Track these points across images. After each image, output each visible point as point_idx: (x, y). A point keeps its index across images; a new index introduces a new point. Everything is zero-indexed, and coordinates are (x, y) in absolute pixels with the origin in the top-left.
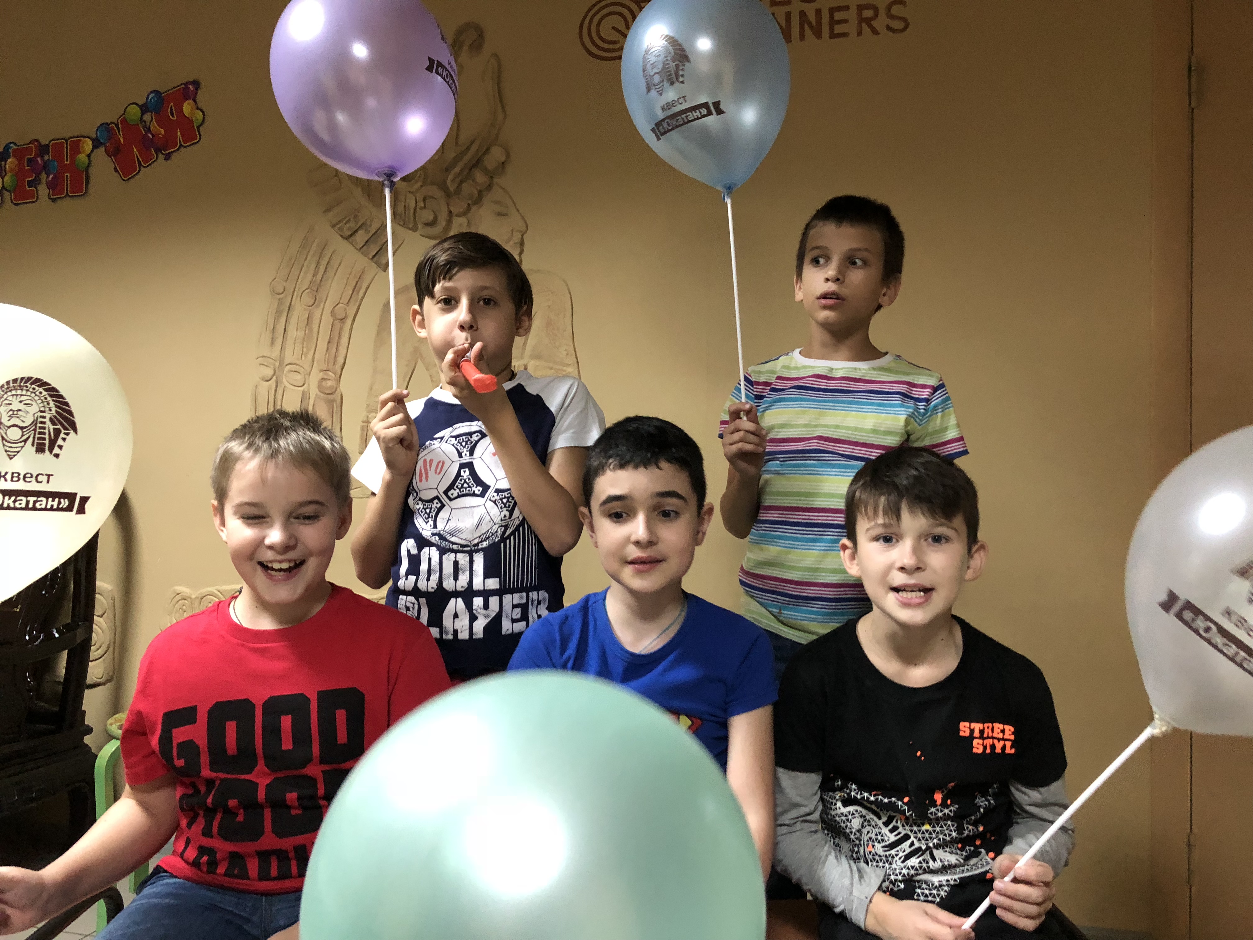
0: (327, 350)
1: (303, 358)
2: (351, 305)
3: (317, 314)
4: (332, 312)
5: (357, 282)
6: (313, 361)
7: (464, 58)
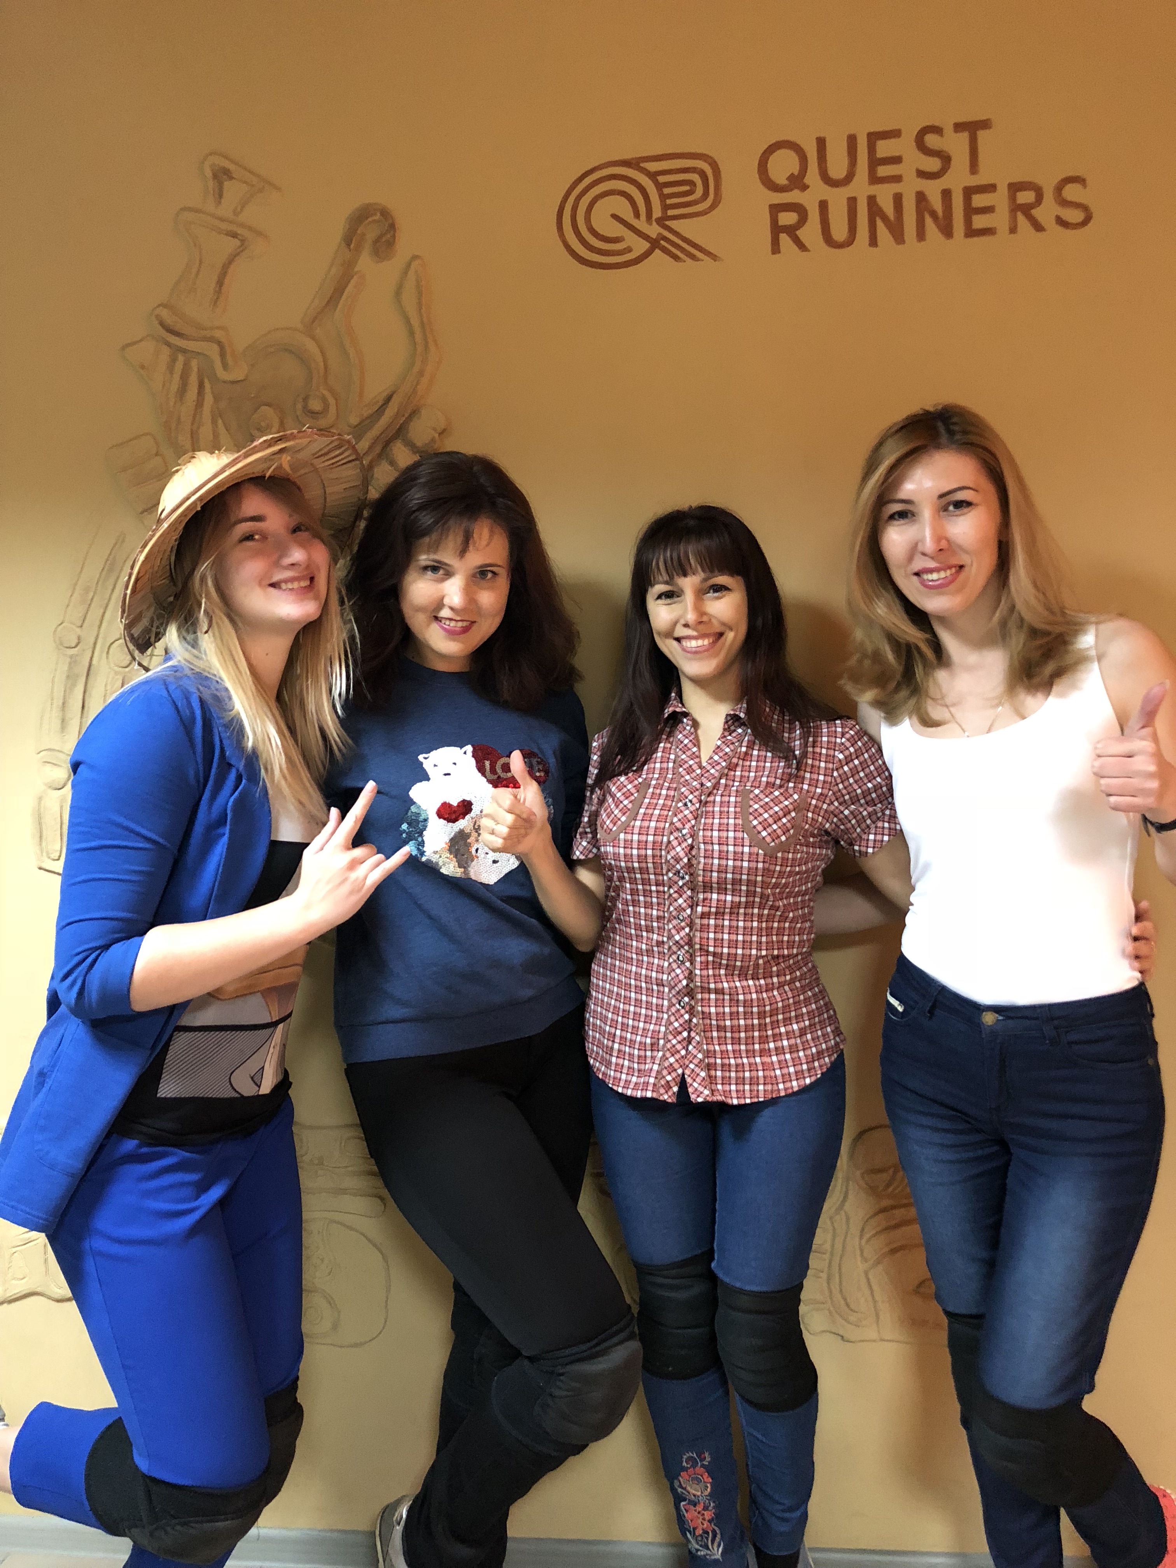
7: (365, 262)
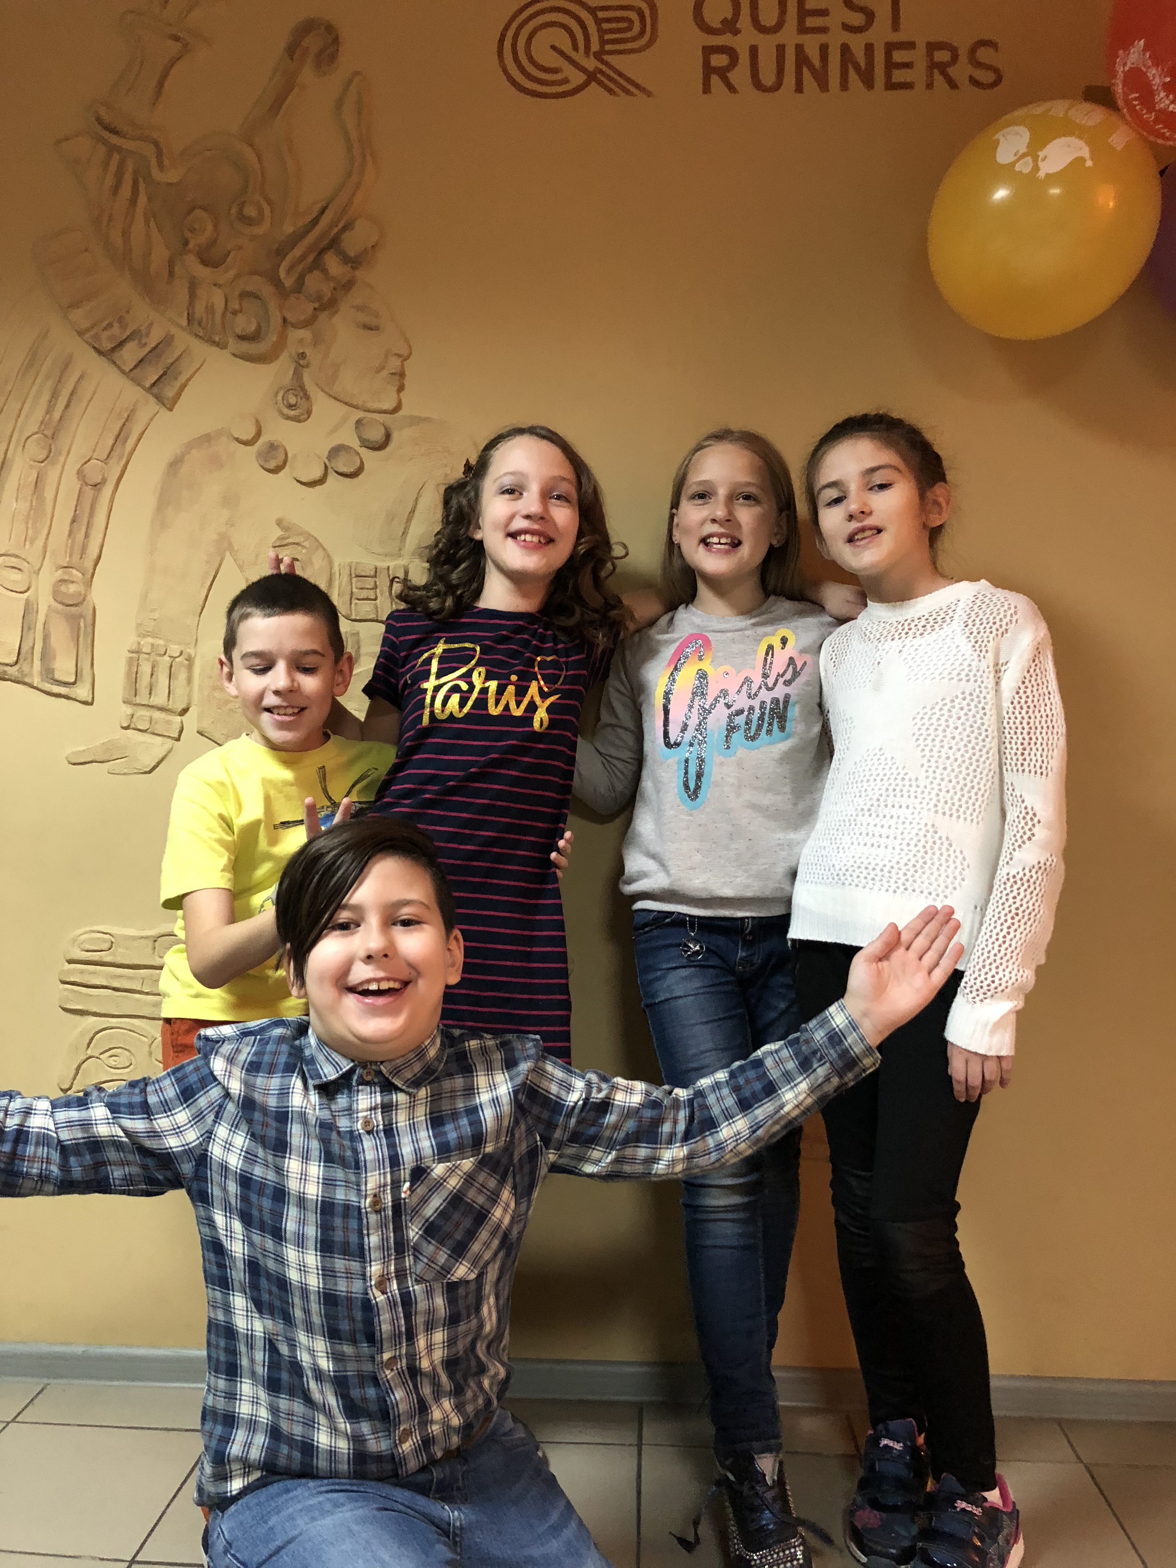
0: (70, 535)
1: (27, 546)
2: (112, 461)
3: (53, 475)
4: (80, 472)
5: (124, 425)
6: (45, 552)
7: (307, 74)
